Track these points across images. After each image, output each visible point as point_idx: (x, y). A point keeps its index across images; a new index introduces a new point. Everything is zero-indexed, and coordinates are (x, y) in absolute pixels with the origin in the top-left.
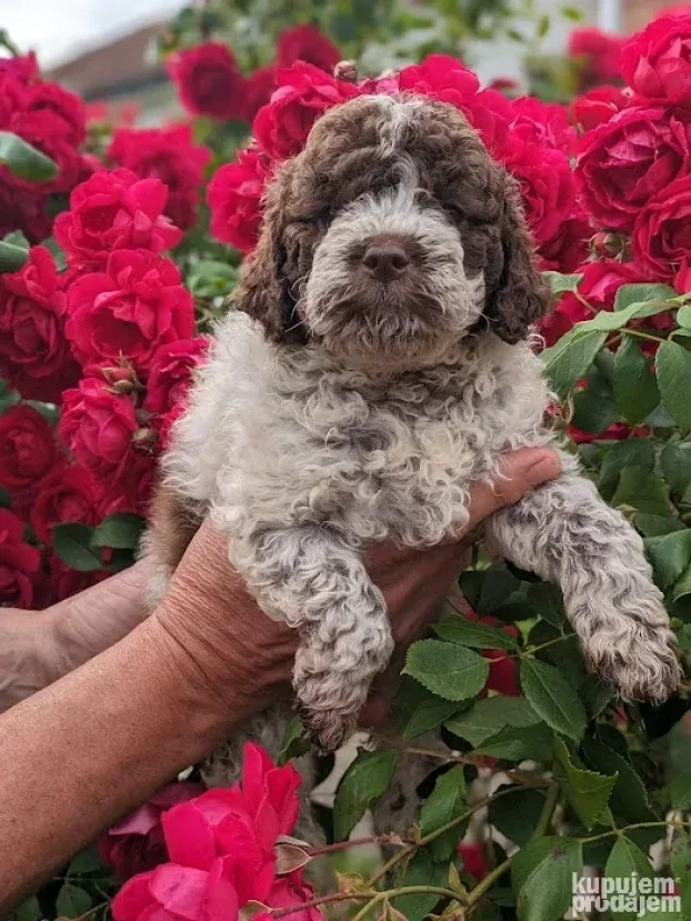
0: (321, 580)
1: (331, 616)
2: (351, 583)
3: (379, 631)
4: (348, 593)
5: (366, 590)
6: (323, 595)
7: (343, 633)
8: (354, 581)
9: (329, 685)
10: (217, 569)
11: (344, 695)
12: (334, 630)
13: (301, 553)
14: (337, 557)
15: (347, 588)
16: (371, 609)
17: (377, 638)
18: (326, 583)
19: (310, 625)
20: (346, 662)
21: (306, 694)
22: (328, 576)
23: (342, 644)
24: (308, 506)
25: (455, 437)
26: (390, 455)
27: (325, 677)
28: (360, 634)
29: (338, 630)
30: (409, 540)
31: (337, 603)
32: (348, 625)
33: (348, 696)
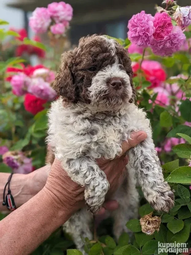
0: (88, 173)
1: (92, 183)
2: (96, 173)
3: (106, 184)
4: (96, 176)
5: (100, 173)
6: (89, 178)
7: (96, 186)
8: (96, 172)
9: (95, 200)
10: (58, 171)
11: (99, 201)
12: (94, 186)
13: (81, 166)
14: (91, 165)
15: (95, 175)
16: (102, 179)
17: (105, 186)
18: (89, 174)
19: (87, 185)
20: (98, 194)
21: (89, 202)
22: (90, 172)
23: (96, 189)
24: (80, 153)
25: (115, 131)
26: (98, 136)
27: (94, 198)
28: (101, 186)
29: (95, 186)
30: (107, 158)
31: (93, 179)
32: (97, 184)
33: (100, 201)
